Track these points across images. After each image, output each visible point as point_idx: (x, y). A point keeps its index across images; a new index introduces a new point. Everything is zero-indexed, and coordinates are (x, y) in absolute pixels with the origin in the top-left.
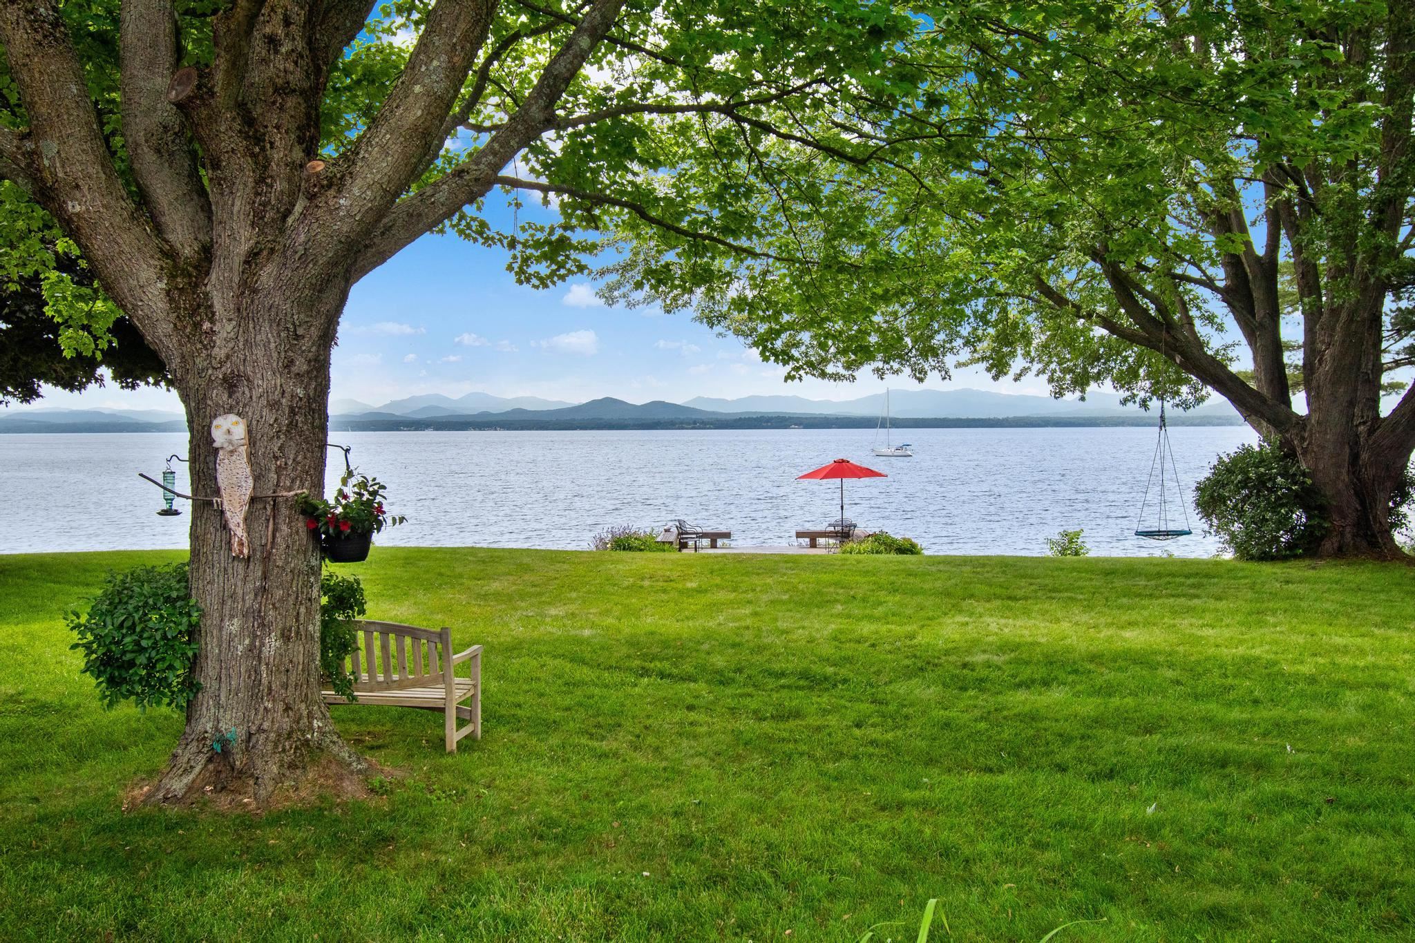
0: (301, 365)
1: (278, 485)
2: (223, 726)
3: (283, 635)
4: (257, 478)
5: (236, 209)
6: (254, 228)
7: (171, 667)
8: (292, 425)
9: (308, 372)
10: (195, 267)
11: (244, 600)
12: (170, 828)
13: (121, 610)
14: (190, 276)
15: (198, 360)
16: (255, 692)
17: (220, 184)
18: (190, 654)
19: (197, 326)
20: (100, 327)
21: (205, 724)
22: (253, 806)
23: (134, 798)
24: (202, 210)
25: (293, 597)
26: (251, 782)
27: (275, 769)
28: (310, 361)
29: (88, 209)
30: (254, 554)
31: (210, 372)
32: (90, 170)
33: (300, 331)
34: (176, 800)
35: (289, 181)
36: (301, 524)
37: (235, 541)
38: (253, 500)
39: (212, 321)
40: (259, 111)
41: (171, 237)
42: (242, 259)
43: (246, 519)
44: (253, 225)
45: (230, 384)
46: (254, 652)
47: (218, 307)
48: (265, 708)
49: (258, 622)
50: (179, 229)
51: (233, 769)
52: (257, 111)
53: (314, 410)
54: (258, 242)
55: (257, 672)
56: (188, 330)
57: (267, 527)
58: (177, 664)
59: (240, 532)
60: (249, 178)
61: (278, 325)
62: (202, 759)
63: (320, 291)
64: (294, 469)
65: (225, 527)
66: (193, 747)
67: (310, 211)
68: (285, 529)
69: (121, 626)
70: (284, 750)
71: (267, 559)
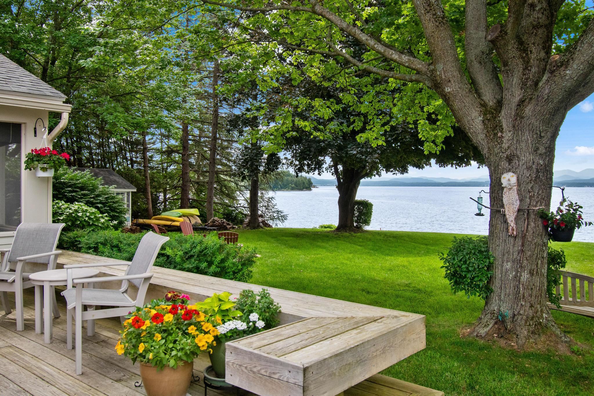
0: (542, 150)
1: (530, 204)
2: (502, 309)
3: (530, 272)
4: (521, 201)
5: (514, 82)
6: (522, 90)
7: (481, 280)
8: (537, 177)
9: (545, 153)
10: (495, 110)
11: (513, 255)
12: (481, 349)
13: (460, 254)
14: (493, 113)
15: (495, 149)
16: (517, 297)
17: (507, 73)
18: (489, 276)
19: (495, 134)
20: (439, 141)
21: (494, 307)
22: (516, 347)
23: (464, 333)
24: (498, 85)
25: (535, 255)
26: (515, 336)
27: (526, 333)
28: (546, 148)
29: (453, 90)
30: (518, 235)
31: (501, 154)
32: (455, 74)
33: (542, 135)
34: (481, 337)
35: (538, 67)
36: (540, 222)
37: (510, 228)
38: (519, 210)
39: (502, 132)
40: (525, 38)
41: (484, 98)
42: (516, 104)
43: (515, 219)
44: (521, 89)
45: (510, 159)
46: (517, 278)
47: (504, 126)
48: (521, 304)
49: (519, 265)
50: (488, 94)
51: (506, 329)
52: (524, 38)
53: (547, 171)
54: (524, 96)
55: (518, 288)
56: (492, 137)
57: (524, 223)
58: (484, 279)
59: (512, 224)
60: (521, 67)
61: (533, 132)
62: (493, 322)
63: (553, 115)
64: (538, 197)
65: (506, 222)
66: (489, 316)
67: (551, 79)
68: (532, 224)
69: (461, 260)
70: (530, 325)
71: (524, 237)
